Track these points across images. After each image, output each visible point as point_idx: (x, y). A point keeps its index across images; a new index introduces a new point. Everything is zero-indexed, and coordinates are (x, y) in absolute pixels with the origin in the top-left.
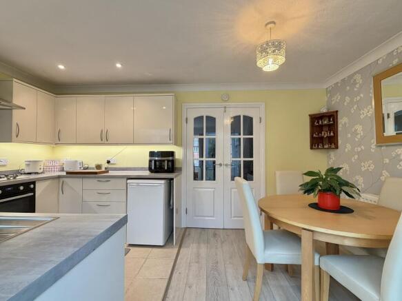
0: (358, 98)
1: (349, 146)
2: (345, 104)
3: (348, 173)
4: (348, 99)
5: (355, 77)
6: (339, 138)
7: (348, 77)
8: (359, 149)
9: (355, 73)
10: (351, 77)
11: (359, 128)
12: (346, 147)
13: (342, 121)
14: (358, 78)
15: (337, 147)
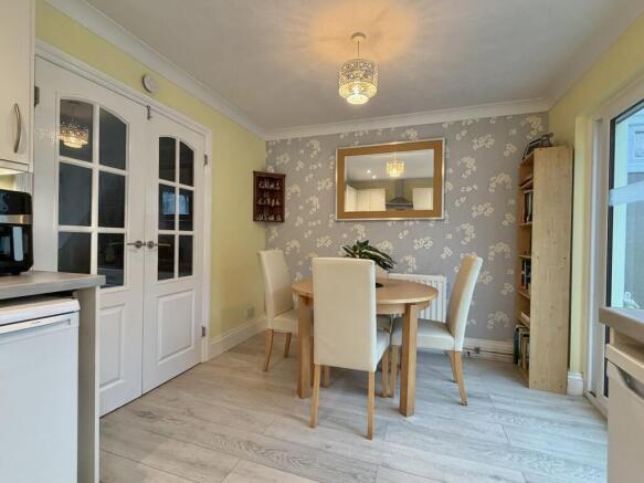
0: (315, 167)
1: (300, 220)
2: (298, 169)
3: (298, 251)
4: (301, 165)
5: (313, 142)
6: (286, 209)
7: (303, 138)
8: (314, 224)
9: (313, 138)
10: (306, 140)
11: (315, 200)
12: (296, 221)
13: (291, 190)
14: (316, 144)
15: (283, 221)
